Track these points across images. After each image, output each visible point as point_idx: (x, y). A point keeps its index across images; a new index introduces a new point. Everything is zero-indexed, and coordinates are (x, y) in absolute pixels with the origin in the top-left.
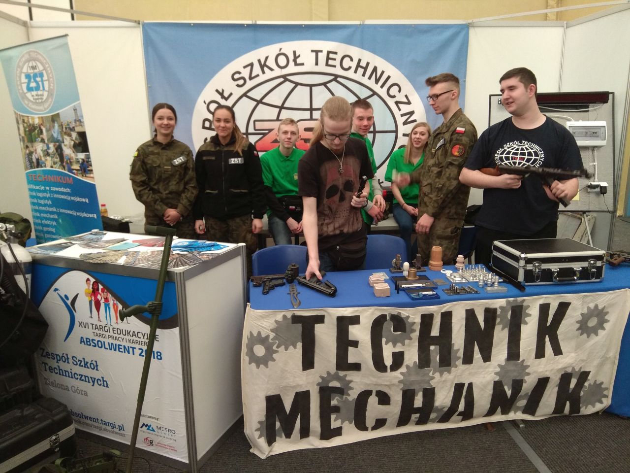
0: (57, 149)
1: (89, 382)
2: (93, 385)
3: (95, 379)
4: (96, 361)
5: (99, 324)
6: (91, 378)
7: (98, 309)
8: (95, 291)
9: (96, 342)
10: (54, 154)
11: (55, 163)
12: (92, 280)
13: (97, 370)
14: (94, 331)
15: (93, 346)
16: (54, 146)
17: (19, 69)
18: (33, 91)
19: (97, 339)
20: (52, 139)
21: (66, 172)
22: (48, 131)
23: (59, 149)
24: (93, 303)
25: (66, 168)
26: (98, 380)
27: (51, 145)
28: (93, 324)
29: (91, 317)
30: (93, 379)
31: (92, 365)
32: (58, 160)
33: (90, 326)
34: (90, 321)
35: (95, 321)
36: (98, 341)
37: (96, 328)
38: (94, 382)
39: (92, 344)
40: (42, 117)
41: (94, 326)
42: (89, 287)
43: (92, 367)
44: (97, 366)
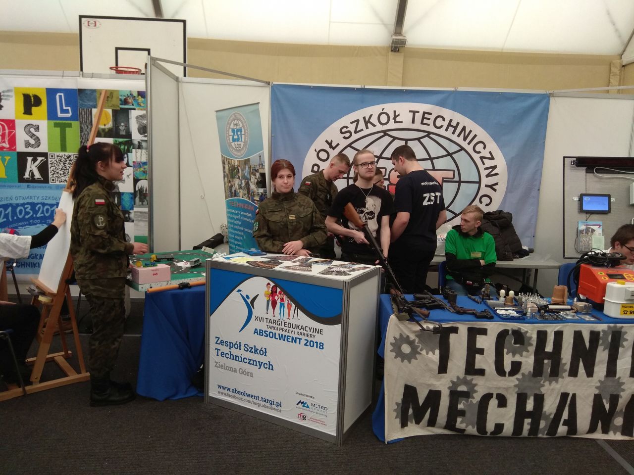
0: (246, 184)
1: (256, 365)
2: (259, 368)
3: (262, 363)
4: (265, 349)
5: (273, 318)
6: (259, 362)
7: (274, 307)
8: (273, 293)
9: (268, 333)
10: (244, 188)
11: (245, 195)
12: (272, 284)
13: (265, 355)
14: (268, 324)
15: (265, 336)
16: (245, 182)
17: (228, 125)
18: (235, 141)
19: (269, 330)
20: (244, 177)
21: (250, 202)
22: (242, 171)
23: (247, 184)
24: (270, 302)
25: (251, 199)
26: (265, 363)
27: (243, 182)
28: (267, 319)
29: (267, 313)
30: (260, 363)
31: (261, 352)
32: (246, 192)
33: (265, 320)
34: (266, 316)
35: (270, 316)
36: (270, 332)
37: (269, 322)
38: (260, 366)
39: (264, 334)
40: (239, 161)
41: (268, 320)
42: (268, 290)
43: (261, 353)
44: (266, 352)
